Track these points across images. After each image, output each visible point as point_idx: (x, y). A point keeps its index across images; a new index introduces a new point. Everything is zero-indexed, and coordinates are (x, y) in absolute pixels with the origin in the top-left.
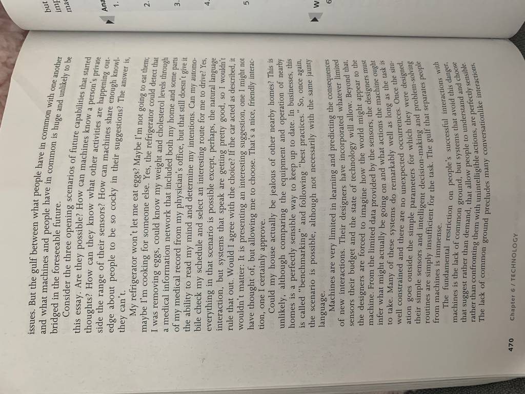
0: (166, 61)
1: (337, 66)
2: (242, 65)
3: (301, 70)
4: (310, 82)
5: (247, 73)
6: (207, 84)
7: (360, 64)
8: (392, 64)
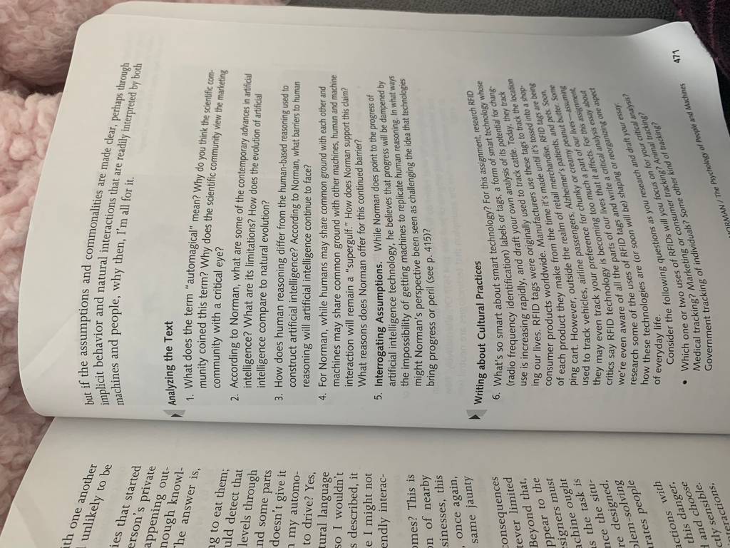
0: (254, 477)
1: (511, 489)
2: (369, 486)
3: (458, 496)
4: (473, 518)
5: (376, 502)
6: (315, 520)
7: (545, 486)
8: (593, 486)
